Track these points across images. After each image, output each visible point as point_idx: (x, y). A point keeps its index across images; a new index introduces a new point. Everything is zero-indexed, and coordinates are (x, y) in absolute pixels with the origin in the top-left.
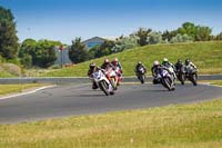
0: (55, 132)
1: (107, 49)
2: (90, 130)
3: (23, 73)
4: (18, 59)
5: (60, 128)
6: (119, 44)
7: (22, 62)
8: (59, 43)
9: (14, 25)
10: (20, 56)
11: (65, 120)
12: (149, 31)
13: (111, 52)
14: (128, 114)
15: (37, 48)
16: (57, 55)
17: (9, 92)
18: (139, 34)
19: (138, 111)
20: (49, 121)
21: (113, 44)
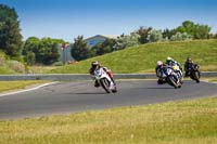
0: (57, 127)
1: (108, 47)
2: (92, 126)
3: (27, 70)
4: (22, 57)
5: (63, 123)
6: (121, 42)
7: (25, 60)
8: (61, 41)
9: (18, 24)
10: (24, 53)
11: (67, 116)
12: (150, 29)
13: (113, 50)
14: (128, 110)
15: (40, 46)
16: (60, 53)
17: (13, 89)
18: (140, 32)
19: (138, 107)
20: (51, 117)
21: (114, 41)
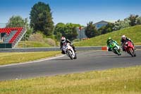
0: (77, 81)
1: (109, 29)
2: (98, 80)
3: (56, 44)
4: (54, 36)
5: (79, 79)
6: (117, 25)
7: (56, 38)
8: (79, 25)
9: (51, 15)
10: (55, 33)
11: (83, 74)
12: (137, 16)
13: (112, 30)
14: (122, 70)
15: (65, 29)
16: (78, 33)
17: (47, 57)
18: (130, 18)
19: (130, 68)
20: (72, 75)
21: (113, 25)
